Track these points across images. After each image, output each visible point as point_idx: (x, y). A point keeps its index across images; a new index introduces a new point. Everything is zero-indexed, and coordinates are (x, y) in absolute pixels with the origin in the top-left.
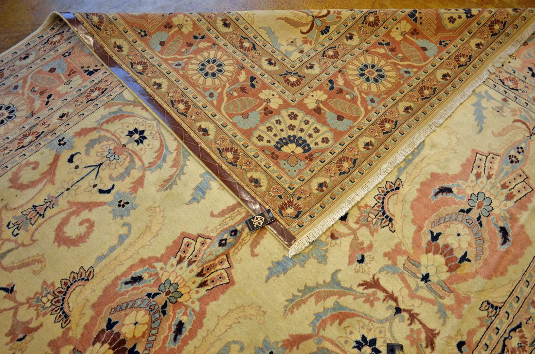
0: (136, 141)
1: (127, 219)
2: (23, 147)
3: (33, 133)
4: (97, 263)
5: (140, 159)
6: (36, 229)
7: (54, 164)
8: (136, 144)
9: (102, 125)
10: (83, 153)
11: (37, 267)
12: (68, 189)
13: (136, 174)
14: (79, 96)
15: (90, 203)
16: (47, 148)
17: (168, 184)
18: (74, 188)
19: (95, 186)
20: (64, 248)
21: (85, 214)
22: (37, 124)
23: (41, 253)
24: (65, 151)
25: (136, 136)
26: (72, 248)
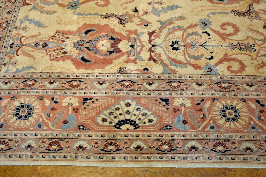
0: (178, 44)
1: (207, 18)
2: (230, 83)
3: (220, 87)
4: (229, 13)
5: (183, 35)
6: (244, 40)
7: (221, 62)
8: (179, 43)
9: (186, 64)
10: (204, 57)
11: (252, 27)
12: (222, 46)
13: (190, 31)
14: (184, 90)
15: (216, 34)
16: (219, 73)
17: (182, 18)
18: (219, 45)
19: (210, 39)
20: (238, 26)
21: (221, 31)
22: (215, 91)
23: (247, 30)
24: (212, 64)
25: (176, 46)
26: (234, 24)
